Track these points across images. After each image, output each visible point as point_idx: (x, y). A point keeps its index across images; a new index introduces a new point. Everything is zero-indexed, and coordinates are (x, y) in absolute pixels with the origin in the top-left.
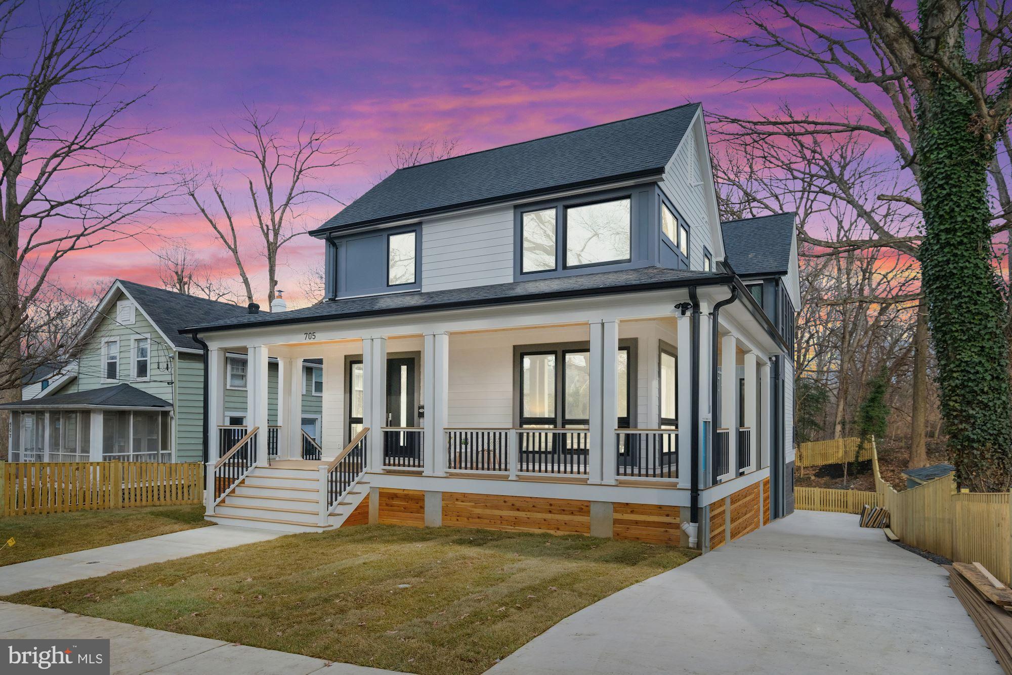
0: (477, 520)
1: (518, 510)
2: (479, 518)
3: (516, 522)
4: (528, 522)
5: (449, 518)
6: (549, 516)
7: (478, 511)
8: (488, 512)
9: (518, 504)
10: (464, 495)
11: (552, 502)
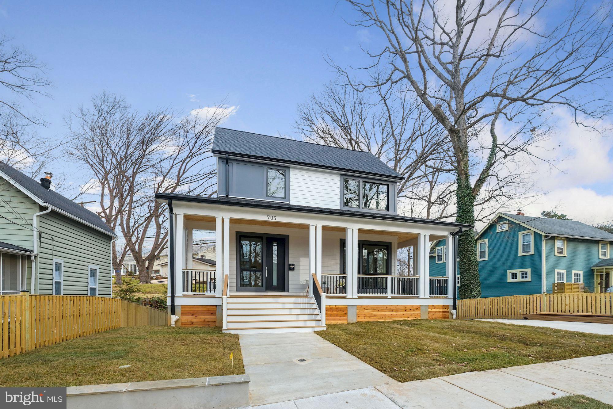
0: (374, 317)
1: (393, 311)
2: (375, 316)
3: (391, 316)
4: (396, 316)
5: (360, 317)
6: (405, 313)
7: (374, 313)
8: (379, 313)
9: (392, 309)
10: (368, 306)
11: (406, 306)
